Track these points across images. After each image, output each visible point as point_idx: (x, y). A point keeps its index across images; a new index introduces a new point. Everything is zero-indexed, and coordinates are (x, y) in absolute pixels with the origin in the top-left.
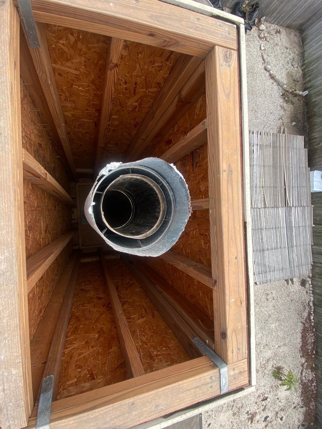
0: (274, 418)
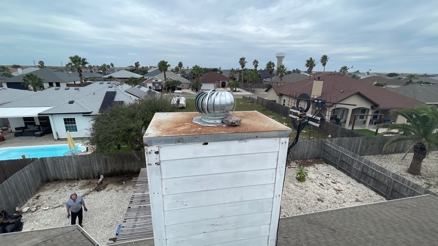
0: (331, 179)
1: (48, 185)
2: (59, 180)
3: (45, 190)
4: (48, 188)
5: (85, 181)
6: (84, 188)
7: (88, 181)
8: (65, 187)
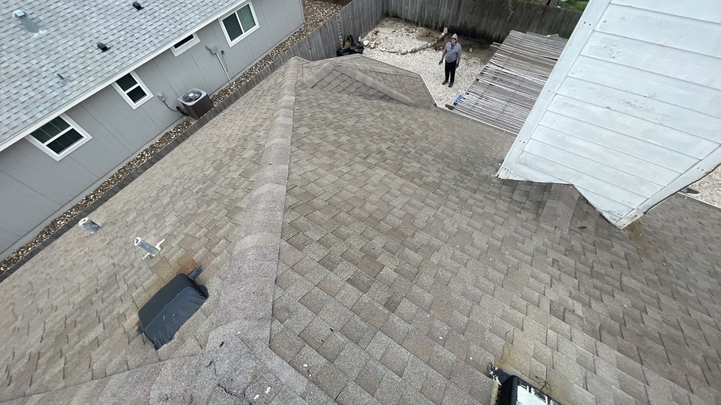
1: (387, 21)
2: (397, 17)
3: (383, 26)
4: (386, 24)
5: (424, 29)
6: (422, 40)
7: (428, 31)
8: (402, 29)
